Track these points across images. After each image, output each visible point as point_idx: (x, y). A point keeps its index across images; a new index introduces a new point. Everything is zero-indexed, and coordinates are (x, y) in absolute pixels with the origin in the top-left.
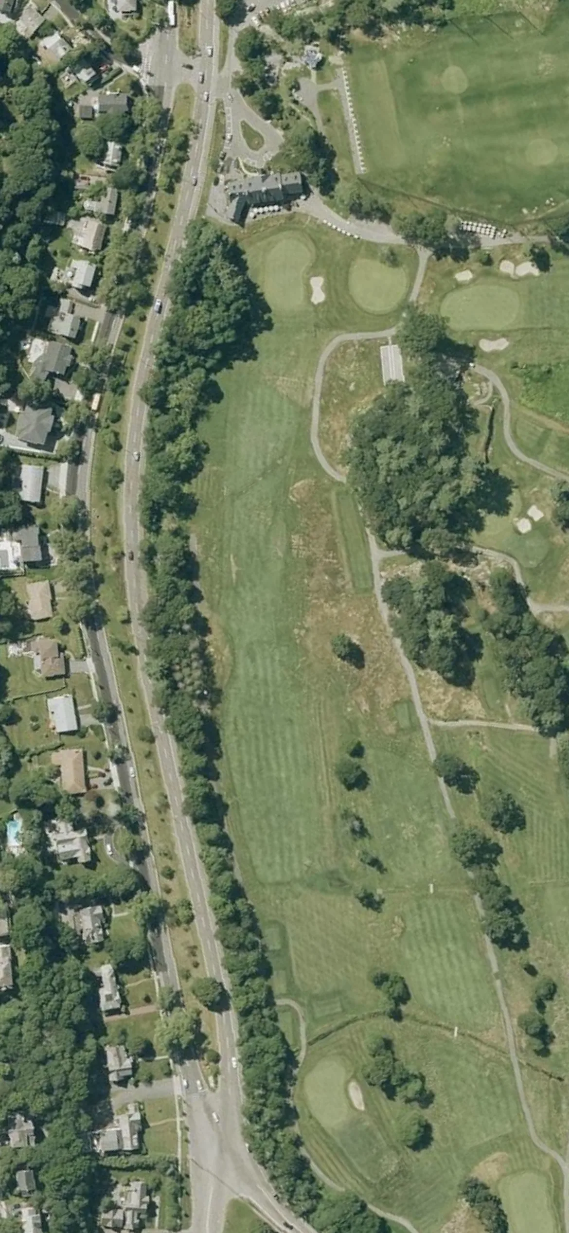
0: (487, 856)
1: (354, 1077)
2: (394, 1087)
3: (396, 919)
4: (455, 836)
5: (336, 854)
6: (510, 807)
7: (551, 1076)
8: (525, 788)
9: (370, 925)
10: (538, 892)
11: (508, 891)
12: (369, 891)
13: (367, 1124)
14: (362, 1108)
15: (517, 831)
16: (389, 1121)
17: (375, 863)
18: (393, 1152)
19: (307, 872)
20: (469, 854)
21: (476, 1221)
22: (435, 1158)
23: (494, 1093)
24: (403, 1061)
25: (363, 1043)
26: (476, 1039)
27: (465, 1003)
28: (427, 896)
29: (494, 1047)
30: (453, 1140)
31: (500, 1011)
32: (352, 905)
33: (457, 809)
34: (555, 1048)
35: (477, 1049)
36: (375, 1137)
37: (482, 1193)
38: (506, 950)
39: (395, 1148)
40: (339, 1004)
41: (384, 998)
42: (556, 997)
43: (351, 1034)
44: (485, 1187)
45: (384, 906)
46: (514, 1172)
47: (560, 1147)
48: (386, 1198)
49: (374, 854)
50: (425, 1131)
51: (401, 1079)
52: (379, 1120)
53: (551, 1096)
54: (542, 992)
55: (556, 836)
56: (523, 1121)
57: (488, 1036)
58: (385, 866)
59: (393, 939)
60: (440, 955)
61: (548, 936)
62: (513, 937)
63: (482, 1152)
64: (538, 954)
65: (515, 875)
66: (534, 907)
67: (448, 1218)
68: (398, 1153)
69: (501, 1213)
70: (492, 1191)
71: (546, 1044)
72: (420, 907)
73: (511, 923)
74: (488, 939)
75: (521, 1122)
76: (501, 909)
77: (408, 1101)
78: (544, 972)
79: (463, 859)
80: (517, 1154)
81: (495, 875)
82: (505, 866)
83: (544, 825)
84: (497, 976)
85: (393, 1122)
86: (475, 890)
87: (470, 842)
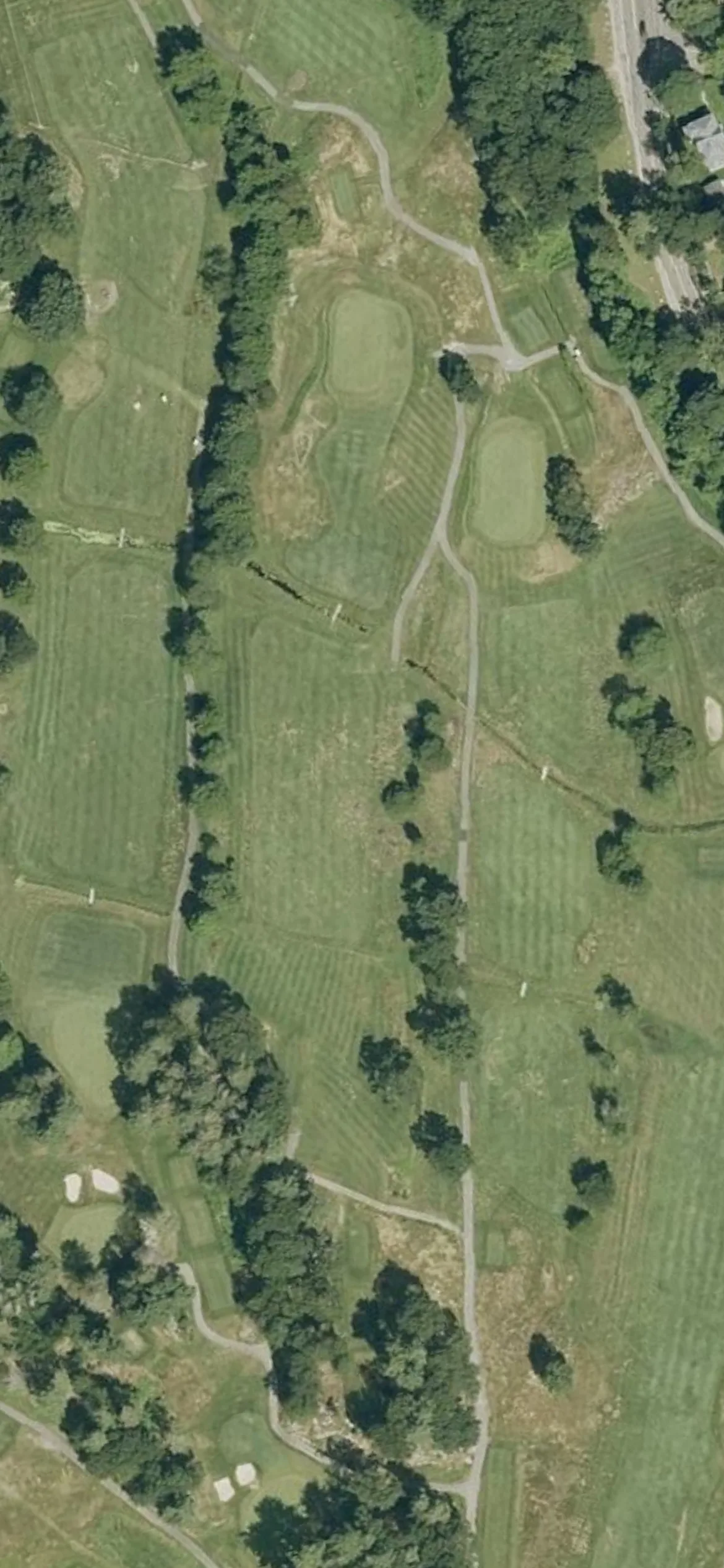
0: (429, 1012)
1: (709, 748)
2: (655, 716)
3: (586, 959)
4: (469, 1056)
5: (648, 1076)
6: (377, 1074)
7: (425, 670)
8: (349, 1097)
9: (626, 961)
10: (370, 943)
11: (413, 953)
12: (615, 1010)
13: (710, 675)
14: (709, 701)
15: (378, 1038)
16: (678, 670)
17: (593, 1047)
18: (683, 624)
19: (696, 1063)
20: (453, 1025)
21: (592, 491)
22: (624, 597)
23: (514, 668)
24: (633, 752)
25: (682, 791)
26: (519, 753)
27: (520, 810)
28: (534, 980)
29: (495, 735)
30: (591, 618)
31: (472, 786)
32: (644, 994)
33: (455, 1089)
34: (409, 711)
35: (520, 738)
36: (704, 652)
37: (571, 530)
38: (440, 872)
39: (679, 631)
40: (702, 859)
41: (636, 850)
42: (386, 783)
43: (697, 811)
44: (565, 538)
45: (599, 982)
46: (515, 548)
47: (441, 566)
48: (713, 561)
49: (593, 1060)
50: (628, 642)
51: (641, 726)
52: (691, 677)
53: (433, 641)
54: (404, 797)
55: (324, 1016)
56: (483, 616)
57: (500, 753)
58: (581, 1040)
59: (600, 932)
60: (537, 890)
61: (374, 875)
62: (423, 887)
63: (556, 586)
64: (396, 850)
65: (396, 977)
66: (383, 922)
67: (628, 508)
68: (676, 621)
69: (552, 494)
70: (555, 528)
71: (421, 721)
72: (548, 967)
73: (421, 907)
74: (463, 894)
75: (486, 616)
76: (431, 932)
77: (641, 692)
78: (393, 823)
79: (464, 1020)
80: (505, 572)
81: (425, 982)
82: (409, 993)
83: (337, 1037)
84: (463, 835)
85: (671, 668)
86: (462, 969)
87: (448, 1039)
